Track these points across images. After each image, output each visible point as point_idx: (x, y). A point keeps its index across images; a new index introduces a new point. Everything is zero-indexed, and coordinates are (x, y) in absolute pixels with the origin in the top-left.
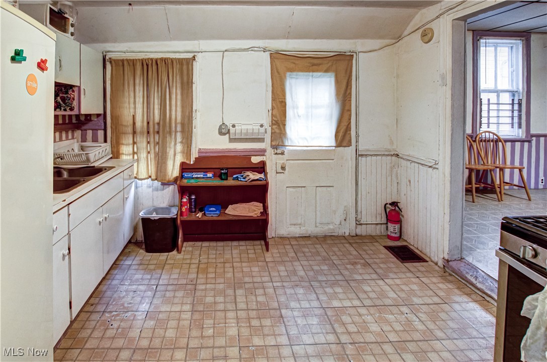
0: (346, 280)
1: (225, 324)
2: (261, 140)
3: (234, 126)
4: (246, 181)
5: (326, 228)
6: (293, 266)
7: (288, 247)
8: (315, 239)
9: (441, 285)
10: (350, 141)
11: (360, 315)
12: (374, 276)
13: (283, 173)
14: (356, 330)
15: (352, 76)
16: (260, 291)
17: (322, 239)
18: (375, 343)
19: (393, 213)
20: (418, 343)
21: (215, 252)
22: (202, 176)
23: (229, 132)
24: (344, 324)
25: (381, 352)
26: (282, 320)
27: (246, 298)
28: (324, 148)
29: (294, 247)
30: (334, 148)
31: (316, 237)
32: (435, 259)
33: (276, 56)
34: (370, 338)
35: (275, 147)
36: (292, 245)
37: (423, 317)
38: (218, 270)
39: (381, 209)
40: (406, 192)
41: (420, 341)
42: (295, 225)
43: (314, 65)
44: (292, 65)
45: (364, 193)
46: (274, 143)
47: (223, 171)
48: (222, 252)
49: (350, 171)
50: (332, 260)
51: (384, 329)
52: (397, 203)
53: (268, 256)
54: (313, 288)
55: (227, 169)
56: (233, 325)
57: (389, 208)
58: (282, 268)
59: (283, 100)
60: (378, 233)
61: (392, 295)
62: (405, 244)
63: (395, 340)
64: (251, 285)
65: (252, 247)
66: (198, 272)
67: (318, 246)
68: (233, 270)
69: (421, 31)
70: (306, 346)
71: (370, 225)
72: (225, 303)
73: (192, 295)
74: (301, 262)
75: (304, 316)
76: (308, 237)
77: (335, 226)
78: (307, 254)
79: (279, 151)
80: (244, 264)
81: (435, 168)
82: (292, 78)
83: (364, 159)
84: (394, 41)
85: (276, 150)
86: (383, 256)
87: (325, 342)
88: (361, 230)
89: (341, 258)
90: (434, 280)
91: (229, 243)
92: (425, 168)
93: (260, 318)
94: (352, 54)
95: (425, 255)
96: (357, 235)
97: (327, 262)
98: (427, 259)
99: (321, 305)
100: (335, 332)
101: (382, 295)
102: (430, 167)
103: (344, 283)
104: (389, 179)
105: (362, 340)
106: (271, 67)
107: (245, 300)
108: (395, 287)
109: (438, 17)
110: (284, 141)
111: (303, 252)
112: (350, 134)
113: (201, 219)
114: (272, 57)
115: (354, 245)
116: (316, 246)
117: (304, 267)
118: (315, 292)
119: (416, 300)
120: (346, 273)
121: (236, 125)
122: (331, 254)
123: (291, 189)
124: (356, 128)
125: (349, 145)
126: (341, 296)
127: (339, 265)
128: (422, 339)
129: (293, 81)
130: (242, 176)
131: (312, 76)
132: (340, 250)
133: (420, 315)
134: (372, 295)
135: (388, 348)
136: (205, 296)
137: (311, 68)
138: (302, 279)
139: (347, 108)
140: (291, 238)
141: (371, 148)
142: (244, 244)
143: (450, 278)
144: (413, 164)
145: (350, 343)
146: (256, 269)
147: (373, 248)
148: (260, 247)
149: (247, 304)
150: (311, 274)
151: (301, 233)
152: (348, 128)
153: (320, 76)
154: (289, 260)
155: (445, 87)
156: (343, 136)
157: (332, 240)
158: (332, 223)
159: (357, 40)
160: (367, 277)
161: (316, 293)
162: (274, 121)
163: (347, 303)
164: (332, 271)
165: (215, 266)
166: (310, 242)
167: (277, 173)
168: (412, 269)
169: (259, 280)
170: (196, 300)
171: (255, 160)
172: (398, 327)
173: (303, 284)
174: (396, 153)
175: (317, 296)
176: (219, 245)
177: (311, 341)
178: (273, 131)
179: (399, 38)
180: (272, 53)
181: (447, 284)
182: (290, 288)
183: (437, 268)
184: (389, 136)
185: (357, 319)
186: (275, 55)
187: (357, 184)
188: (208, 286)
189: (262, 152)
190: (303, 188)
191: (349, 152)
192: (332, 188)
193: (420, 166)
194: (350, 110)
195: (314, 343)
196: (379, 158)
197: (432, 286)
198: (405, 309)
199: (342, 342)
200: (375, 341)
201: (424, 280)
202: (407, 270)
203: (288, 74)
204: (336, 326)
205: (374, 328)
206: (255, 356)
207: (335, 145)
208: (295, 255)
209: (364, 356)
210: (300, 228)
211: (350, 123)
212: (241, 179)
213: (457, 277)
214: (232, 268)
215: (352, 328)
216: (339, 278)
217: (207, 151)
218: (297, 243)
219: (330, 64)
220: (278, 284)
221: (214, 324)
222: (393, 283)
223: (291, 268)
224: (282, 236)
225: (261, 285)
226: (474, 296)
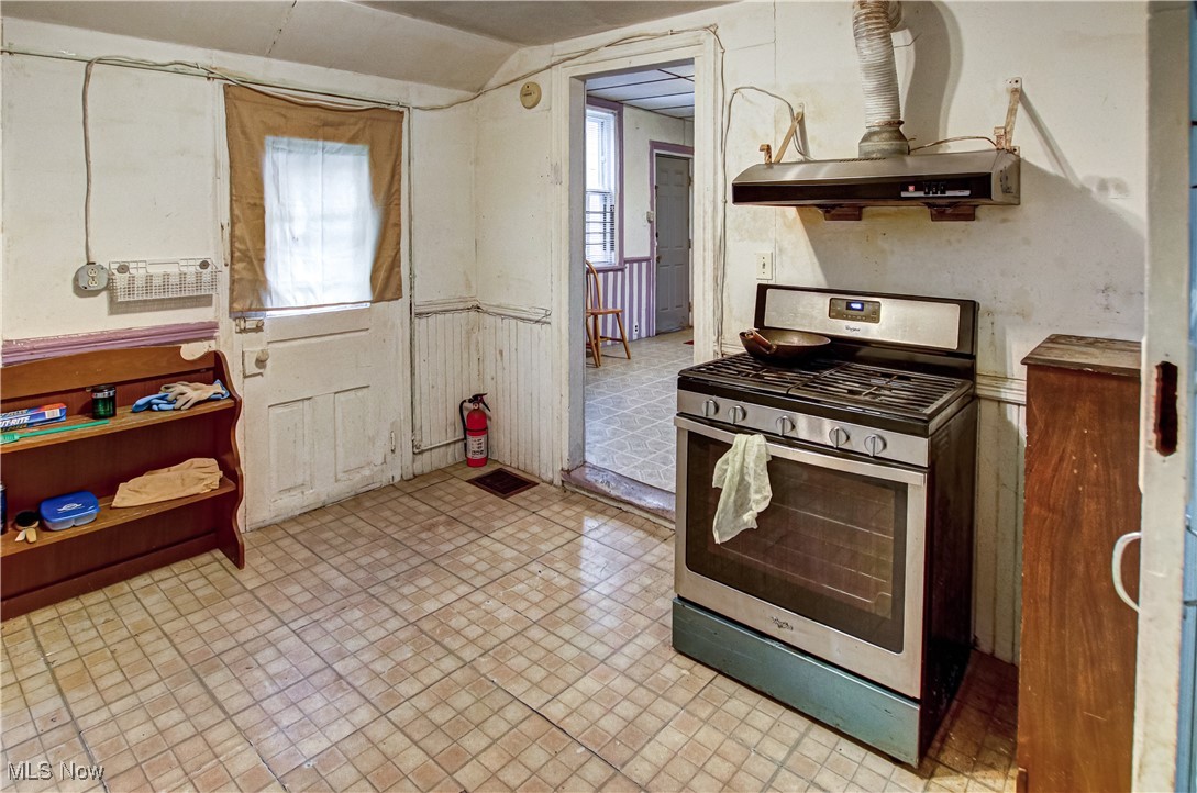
0: (431, 561)
1: (217, 757)
2: (205, 301)
3: (123, 269)
4: (180, 409)
5: (357, 477)
6: (315, 575)
7: (287, 542)
8: (338, 507)
9: (567, 513)
10: (399, 288)
11: (477, 606)
12: (472, 535)
13: (261, 374)
14: (480, 631)
15: (401, 154)
16: (270, 653)
17: (353, 503)
18: (516, 635)
19: (476, 416)
20: (570, 605)
21: (89, 622)
22: (26, 420)
23: (109, 287)
24: (458, 632)
25: (528, 643)
26: (344, 683)
27: (240, 682)
28: (349, 307)
29: (300, 538)
30: (369, 304)
31: (340, 503)
32: (548, 476)
33: (238, 93)
34: (505, 632)
35: (239, 315)
36: (293, 536)
37: (561, 566)
38: (123, 661)
39: (454, 415)
40: (493, 374)
41: (570, 601)
42: (289, 490)
43: (326, 124)
44: (280, 121)
45: (425, 389)
46: (237, 306)
47: (100, 395)
48: (111, 615)
49: (400, 348)
50: (389, 535)
51: (520, 609)
52: (481, 395)
53: (247, 576)
54: (377, 599)
55: (111, 386)
56: (239, 748)
57: (467, 409)
58: (294, 589)
59: (258, 202)
60: (450, 461)
61: (509, 553)
62: (496, 467)
63: (539, 617)
64: (238, 652)
65: (195, 574)
66: (60, 690)
67: (351, 519)
68: (171, 641)
69: (521, 84)
70: (413, 701)
71: (437, 450)
72: (188, 718)
73: (75, 750)
74: (329, 561)
75: (384, 655)
76: (321, 509)
77: (375, 469)
78: (334, 542)
79: (250, 324)
80: (193, 618)
81: (545, 322)
82: (278, 149)
83: (424, 321)
84: (472, 95)
85: (242, 322)
86: (472, 498)
87: (442, 675)
88: (425, 464)
89: (404, 525)
90: (556, 508)
91: (122, 589)
92: (529, 325)
93: (294, 704)
94: (401, 109)
95: (531, 474)
96: (415, 476)
97: (381, 543)
98: (537, 481)
99: (406, 620)
100: (450, 652)
101: (496, 559)
102: (537, 321)
103: (430, 567)
104: (465, 355)
105: (496, 641)
106: (227, 119)
107: (240, 688)
108: (510, 541)
109: (549, 67)
110: (263, 298)
111: (325, 542)
112: (399, 272)
113: (37, 545)
114: (230, 95)
115: (417, 495)
116: (346, 520)
117: (341, 568)
118: (383, 603)
119: (544, 547)
120: (424, 548)
121: (131, 265)
122: (382, 525)
123: (279, 410)
124: (410, 260)
125: (398, 295)
126: (432, 590)
127: (406, 538)
128: (572, 597)
129: (281, 157)
130: (161, 398)
131: (323, 149)
132: (396, 513)
133: (557, 565)
134: (481, 567)
135: (535, 633)
136: (122, 733)
137: (320, 131)
138: (347, 593)
139: (393, 220)
140: (284, 521)
141: (436, 298)
142: (168, 575)
143: (574, 498)
144: (506, 321)
145: (481, 656)
146: (234, 615)
147: (451, 490)
148: (216, 565)
149: (251, 694)
150: (361, 574)
151: (305, 504)
152: (396, 262)
153: (340, 149)
154: (301, 567)
155: (559, 186)
156: (387, 279)
157: (373, 499)
158: (369, 464)
159: (410, 83)
160: (461, 541)
161: (387, 605)
162: (240, 251)
163: (449, 597)
164: (399, 555)
165: (109, 654)
166: (329, 518)
167: (245, 376)
168: (522, 504)
169: (250, 633)
170: (95, 753)
171: (191, 352)
172: (536, 597)
173: (354, 600)
174: (475, 303)
175: (391, 609)
176: (92, 601)
177: (418, 687)
178: (237, 276)
179: (479, 91)
180: (229, 86)
181: (574, 508)
182: (330, 619)
183: (554, 489)
184: (465, 273)
185: (474, 615)
186: (237, 91)
187: (412, 374)
188: (115, 708)
189: (207, 331)
190: (306, 402)
191: (396, 310)
192: (365, 390)
193: (520, 323)
194: (398, 225)
195: (423, 687)
196: (449, 315)
197: (557, 519)
198: (535, 567)
199: (468, 661)
200: (514, 632)
201: (543, 513)
202: (515, 508)
203: (269, 139)
204: (447, 641)
205: (505, 614)
206: (323, 774)
207: (369, 299)
208: (310, 554)
209: (508, 663)
210: (303, 493)
211: (398, 251)
212: (162, 407)
213: (582, 492)
214: (165, 639)
215: (474, 631)
216: (416, 561)
217: (36, 346)
218: (303, 528)
219: (360, 125)
220: (302, 622)
221: (186, 774)
222: (504, 535)
223: (314, 581)
224: (261, 524)
225: (262, 642)
226: (609, 512)
